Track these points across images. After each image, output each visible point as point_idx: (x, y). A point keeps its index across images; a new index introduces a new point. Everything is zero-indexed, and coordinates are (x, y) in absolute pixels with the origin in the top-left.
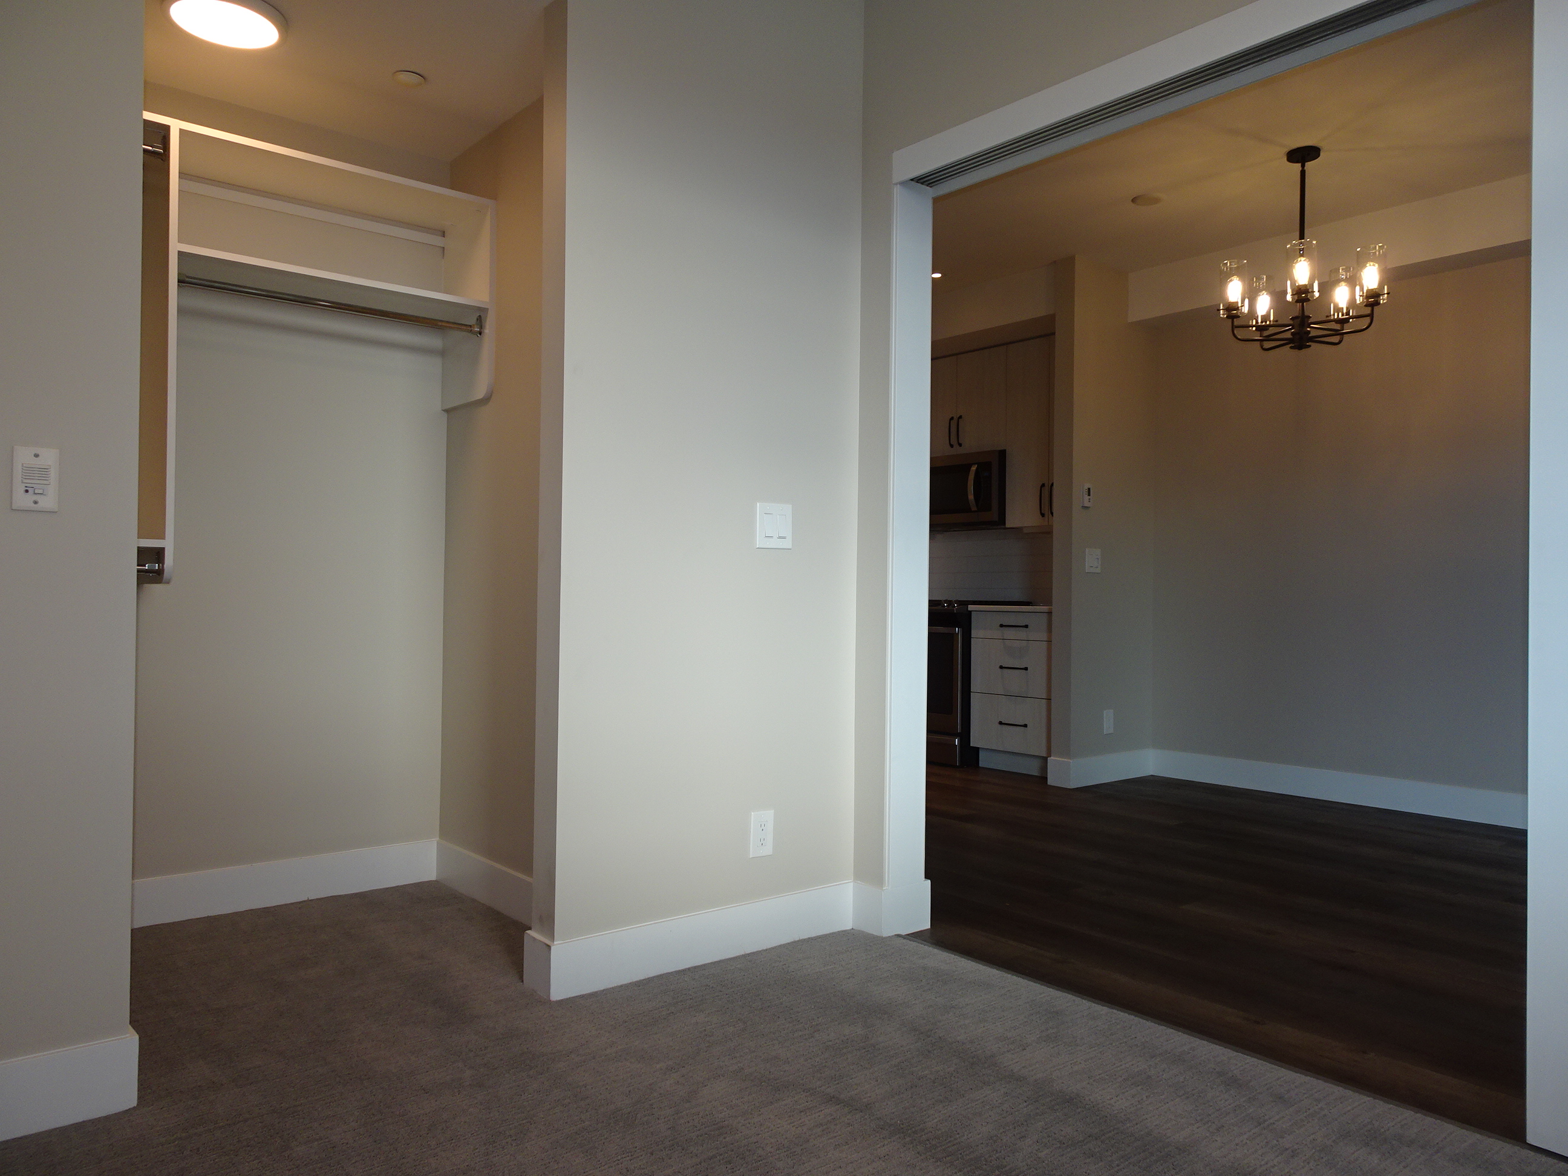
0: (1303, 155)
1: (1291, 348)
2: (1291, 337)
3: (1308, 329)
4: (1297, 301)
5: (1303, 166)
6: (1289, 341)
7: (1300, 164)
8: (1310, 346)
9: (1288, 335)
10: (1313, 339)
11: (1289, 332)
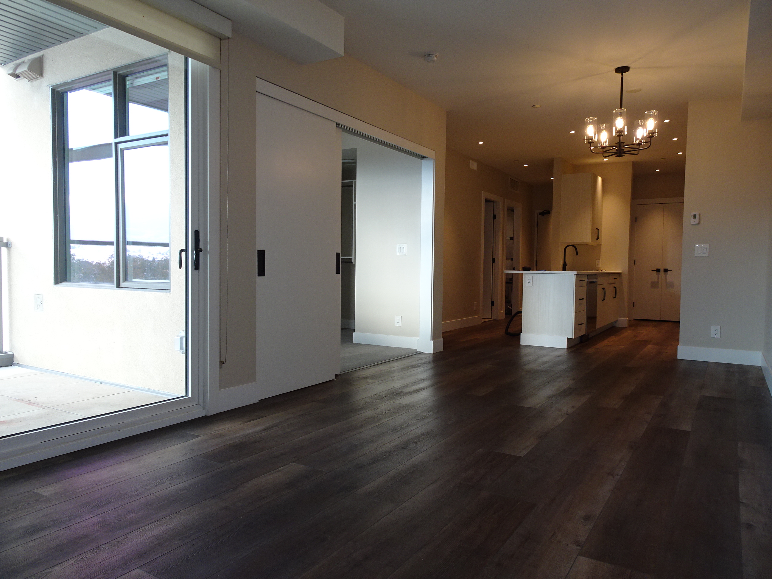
0: (622, 70)
1: (616, 156)
2: (616, 151)
3: (623, 148)
4: (618, 136)
5: (622, 75)
6: (615, 153)
7: (621, 74)
8: (624, 156)
9: (614, 151)
10: (625, 152)
11: (615, 149)
